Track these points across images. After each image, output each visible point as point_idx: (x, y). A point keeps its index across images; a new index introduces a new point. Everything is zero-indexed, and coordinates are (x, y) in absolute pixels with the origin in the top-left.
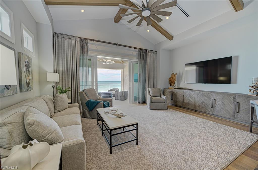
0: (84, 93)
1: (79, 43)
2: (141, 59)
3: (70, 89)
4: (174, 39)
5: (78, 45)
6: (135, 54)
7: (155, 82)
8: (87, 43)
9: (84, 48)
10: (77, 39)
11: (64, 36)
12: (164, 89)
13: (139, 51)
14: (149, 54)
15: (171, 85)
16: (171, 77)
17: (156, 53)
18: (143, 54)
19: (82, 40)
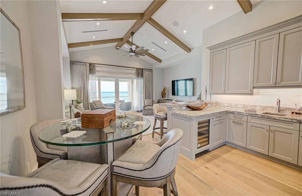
0: (93, 103)
1: (88, 67)
2: (139, 77)
3: (83, 101)
4: (162, 61)
5: (88, 69)
6: (134, 73)
7: (151, 95)
8: (94, 67)
9: (92, 70)
10: (87, 64)
11: (78, 63)
12: (158, 100)
13: (137, 70)
14: (146, 72)
15: (163, 97)
16: (163, 91)
17: (152, 71)
18: (140, 72)
19: (90, 64)
